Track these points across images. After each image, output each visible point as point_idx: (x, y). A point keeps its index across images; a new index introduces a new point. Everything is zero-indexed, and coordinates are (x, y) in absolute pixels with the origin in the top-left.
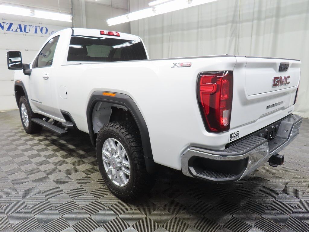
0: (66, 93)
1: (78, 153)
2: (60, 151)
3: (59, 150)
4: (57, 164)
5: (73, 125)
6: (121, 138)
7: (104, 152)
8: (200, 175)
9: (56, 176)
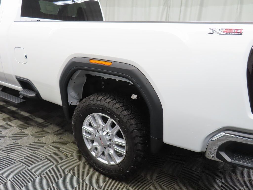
0: (26, 56)
1: (36, 122)
2: (13, 120)
3: (12, 118)
4: (15, 137)
5: (36, 95)
6: (116, 114)
7: (85, 127)
8: (235, 162)
9: (20, 154)
